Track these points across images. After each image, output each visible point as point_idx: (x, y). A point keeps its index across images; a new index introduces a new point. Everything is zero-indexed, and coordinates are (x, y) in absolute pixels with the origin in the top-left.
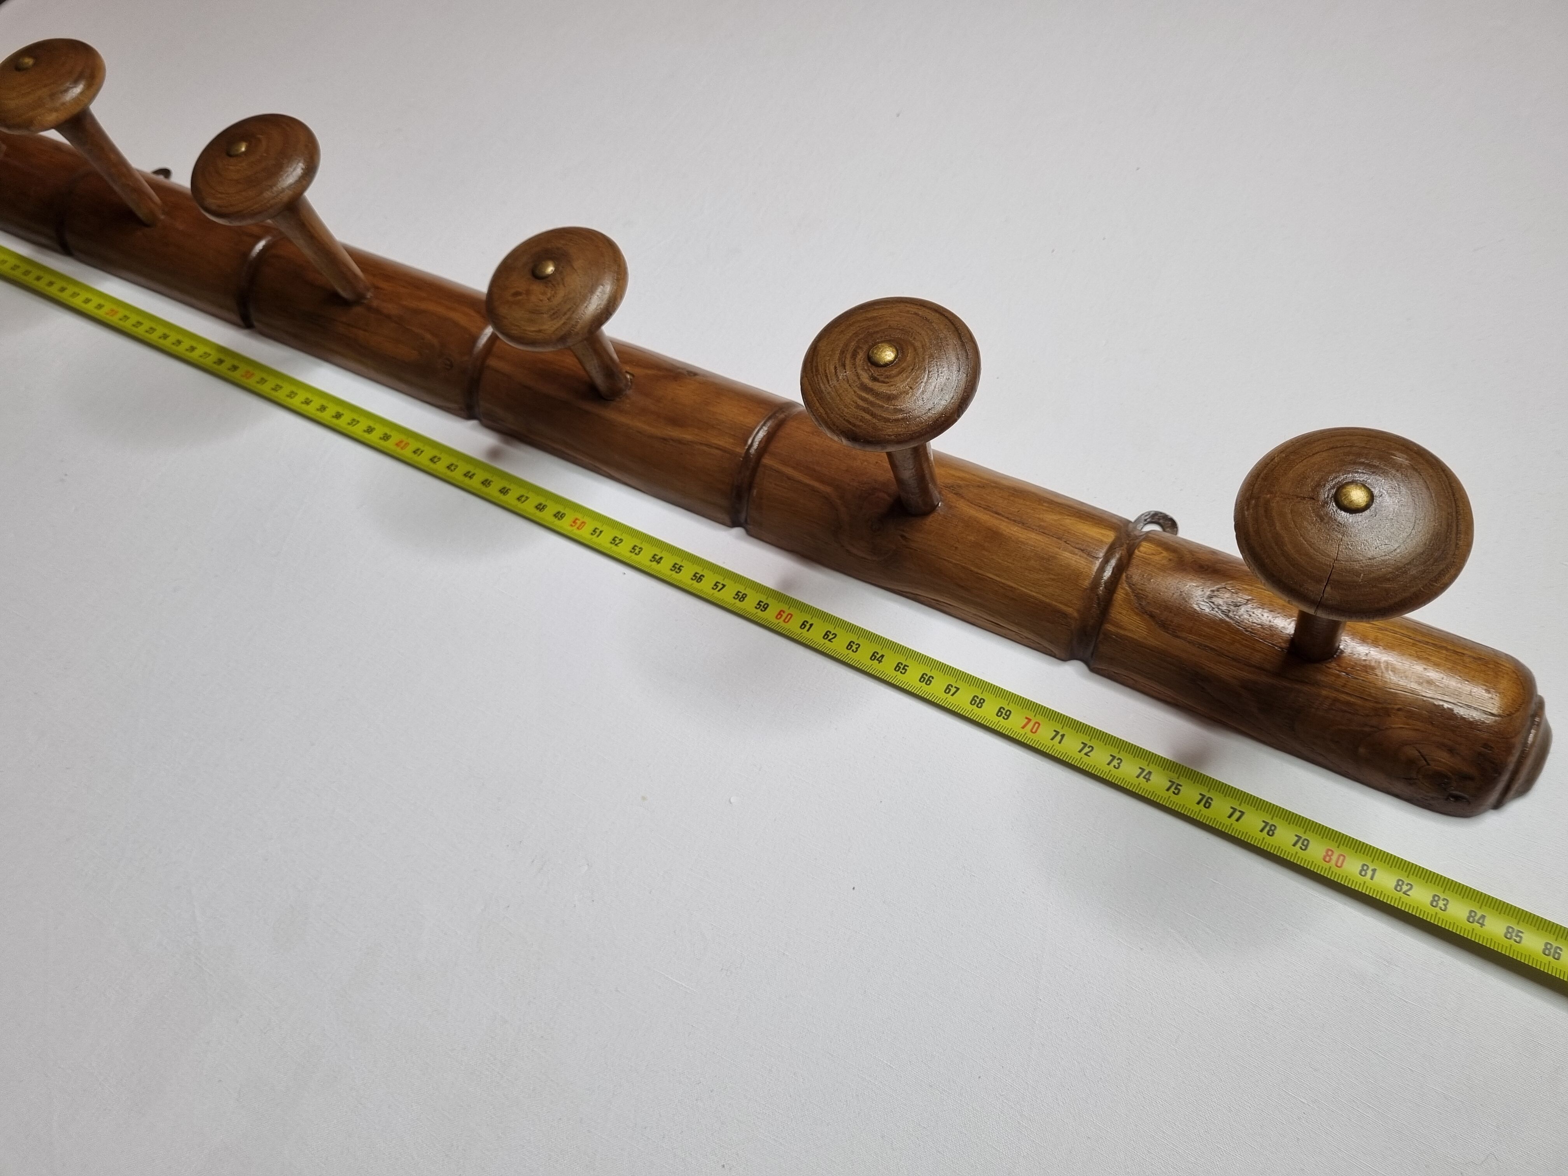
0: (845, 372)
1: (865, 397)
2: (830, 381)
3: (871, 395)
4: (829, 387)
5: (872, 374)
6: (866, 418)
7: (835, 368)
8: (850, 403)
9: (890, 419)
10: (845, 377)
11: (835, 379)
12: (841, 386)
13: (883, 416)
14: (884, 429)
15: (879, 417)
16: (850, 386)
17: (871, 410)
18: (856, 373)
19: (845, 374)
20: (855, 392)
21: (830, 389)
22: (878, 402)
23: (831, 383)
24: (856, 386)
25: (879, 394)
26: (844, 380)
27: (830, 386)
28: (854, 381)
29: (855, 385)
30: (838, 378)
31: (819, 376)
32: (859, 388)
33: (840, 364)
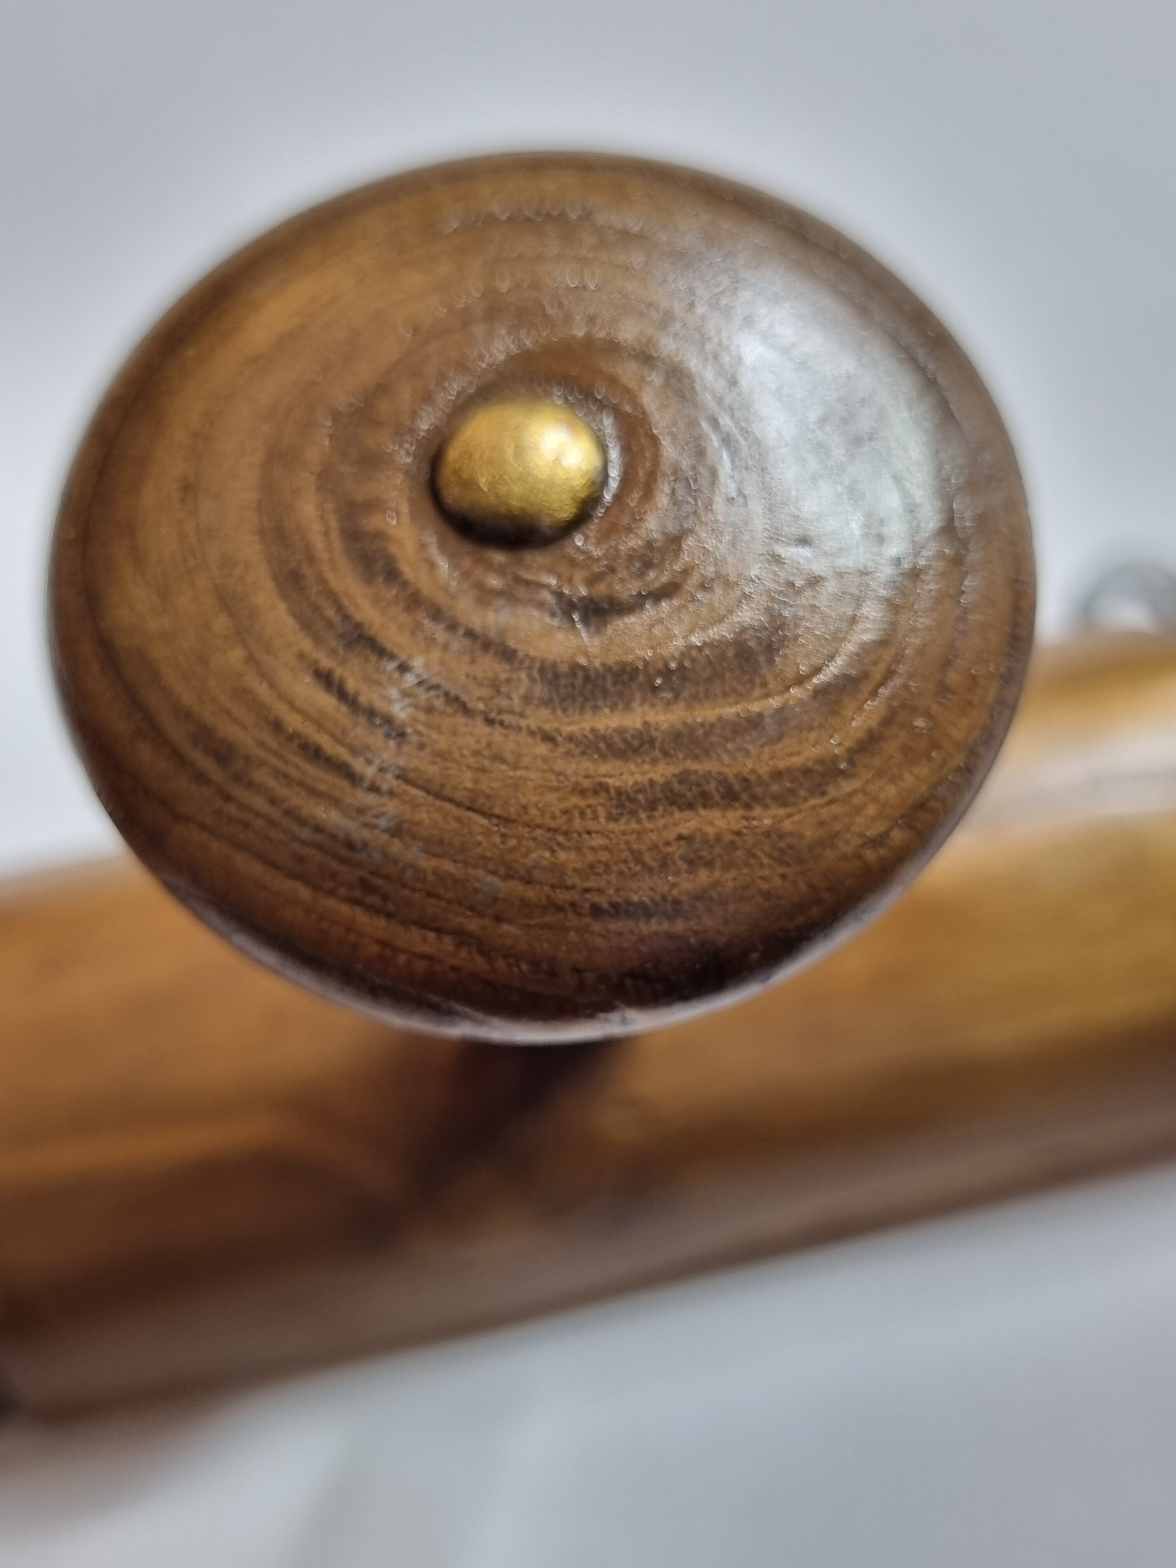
0: (404, 668)
1: (621, 731)
2: (358, 765)
3: (644, 700)
4: (371, 799)
5: (559, 595)
6: (710, 830)
7: (325, 679)
8: (566, 812)
9: (835, 759)
10: (423, 696)
11: (377, 738)
12: (442, 755)
13: (789, 770)
14: (837, 827)
15: (775, 788)
16: (490, 722)
17: (707, 776)
18: (467, 642)
19: (410, 680)
20: (548, 738)
21: (392, 807)
22: (706, 714)
23: (370, 772)
24: (527, 699)
25: (681, 667)
26: (430, 710)
27: (374, 789)
28: (495, 685)
29: (517, 702)
30: (388, 720)
31: (263, 777)
32: (547, 703)
33: (334, 643)
